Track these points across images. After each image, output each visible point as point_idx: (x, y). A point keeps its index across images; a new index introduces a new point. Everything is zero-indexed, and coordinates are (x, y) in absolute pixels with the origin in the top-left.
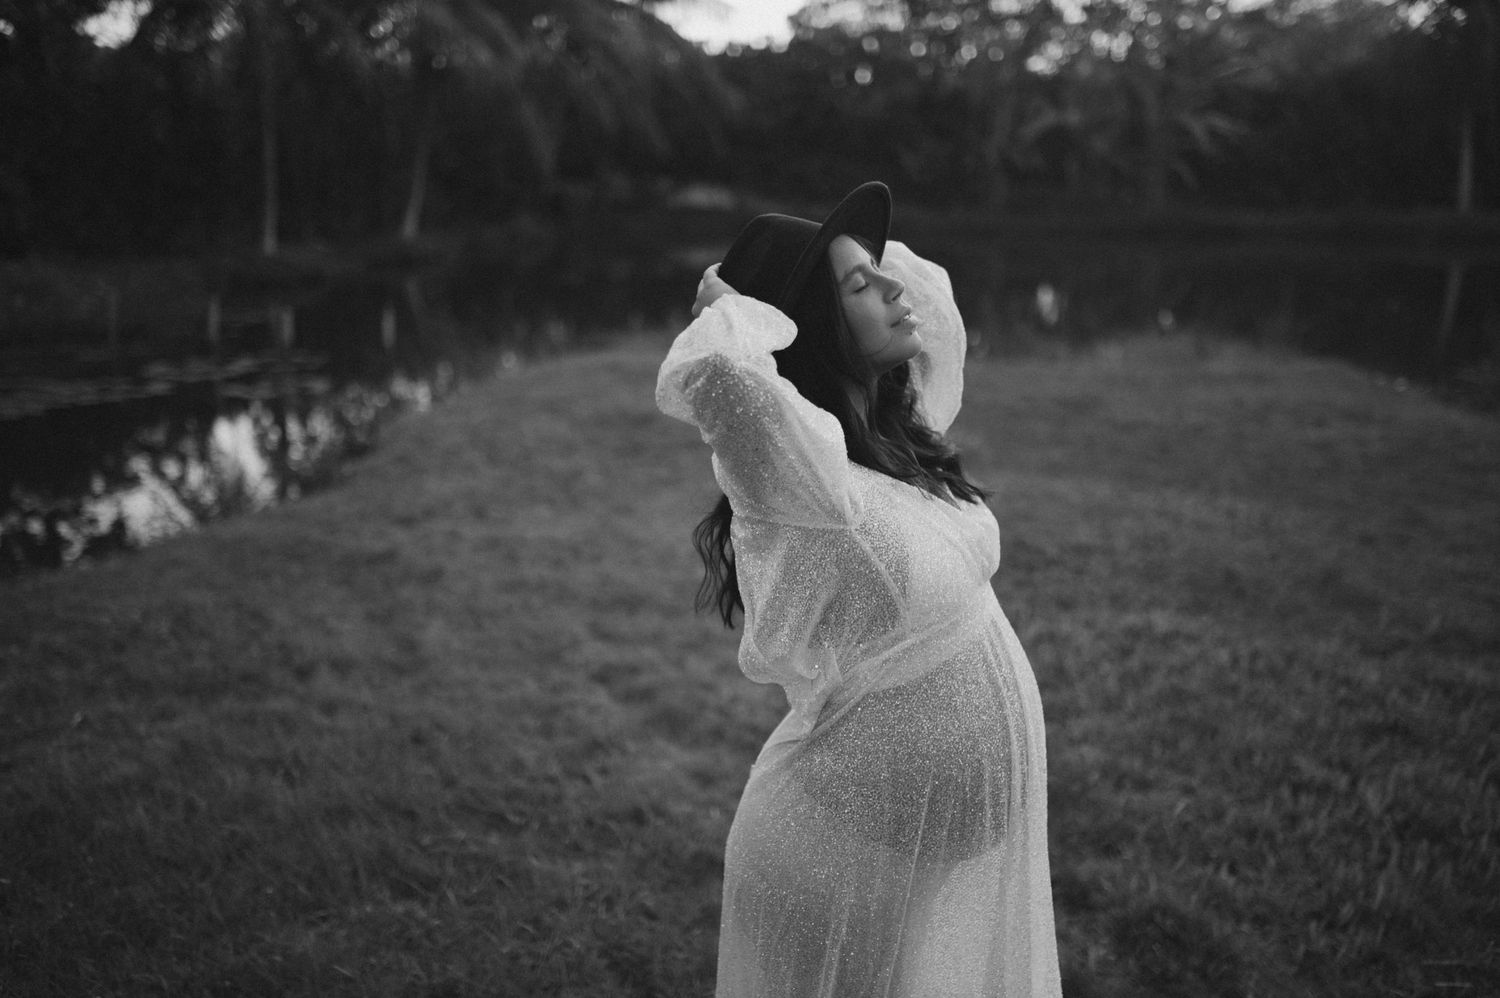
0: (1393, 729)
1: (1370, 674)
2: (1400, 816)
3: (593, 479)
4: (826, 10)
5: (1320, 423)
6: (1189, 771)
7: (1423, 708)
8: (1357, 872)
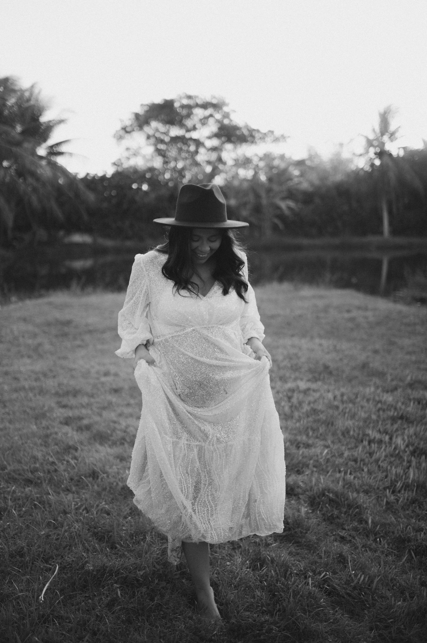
0: (402, 418)
1: (389, 398)
2: (411, 448)
3: (47, 347)
4: (129, 160)
5: (348, 311)
6: (325, 440)
7: (411, 408)
8: (400, 470)
